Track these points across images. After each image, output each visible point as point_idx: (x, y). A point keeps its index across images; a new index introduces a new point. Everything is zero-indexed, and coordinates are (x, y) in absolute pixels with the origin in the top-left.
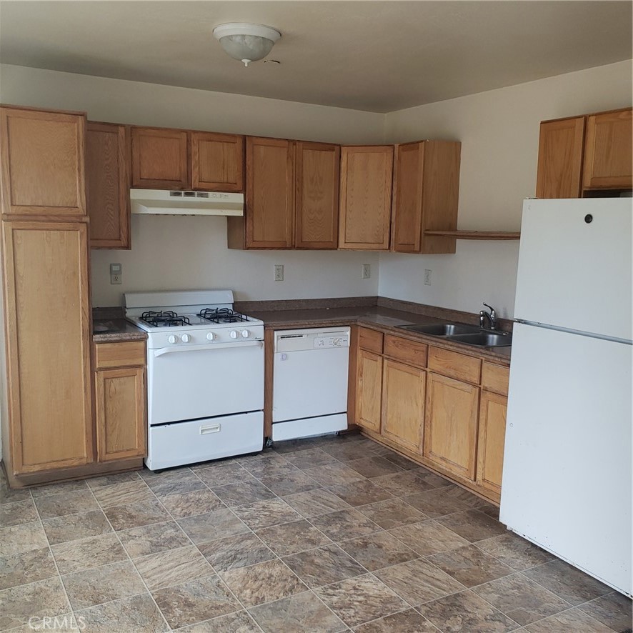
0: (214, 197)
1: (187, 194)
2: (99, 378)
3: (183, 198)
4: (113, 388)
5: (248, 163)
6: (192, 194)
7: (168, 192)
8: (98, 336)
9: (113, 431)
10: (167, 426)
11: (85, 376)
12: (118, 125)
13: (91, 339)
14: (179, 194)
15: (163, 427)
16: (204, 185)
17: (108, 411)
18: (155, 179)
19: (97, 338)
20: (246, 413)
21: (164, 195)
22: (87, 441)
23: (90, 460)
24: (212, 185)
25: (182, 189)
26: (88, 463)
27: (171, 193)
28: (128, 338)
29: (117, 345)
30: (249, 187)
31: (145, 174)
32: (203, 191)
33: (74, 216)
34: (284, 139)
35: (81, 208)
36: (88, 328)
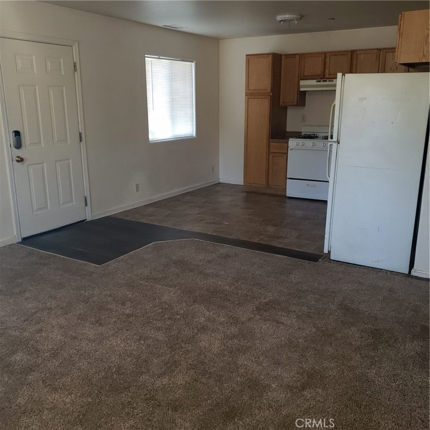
0: (336, 81)
1: (323, 81)
2: (271, 155)
3: (322, 83)
4: (275, 161)
6: (326, 81)
7: (315, 80)
8: (272, 140)
9: (275, 177)
12: (296, 54)
13: (269, 140)
14: (320, 81)
16: (331, 76)
18: (309, 75)
21: (314, 82)
22: (266, 179)
24: (335, 76)
27: (317, 81)
28: (281, 141)
31: (306, 74)
32: (331, 79)
34: (376, 49)
35: (269, 90)
36: (268, 136)
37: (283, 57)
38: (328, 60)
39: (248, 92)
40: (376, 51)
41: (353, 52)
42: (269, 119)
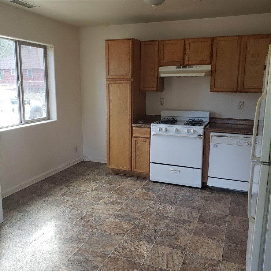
0: (195, 68)
1: (183, 67)
2: (134, 140)
3: (181, 69)
4: (138, 145)
5: (214, 50)
6: (185, 67)
7: (175, 67)
8: (134, 124)
9: (138, 161)
10: (157, 164)
11: (129, 138)
12: (155, 41)
13: (131, 125)
14: (179, 68)
15: (155, 164)
16: (190, 63)
17: (136, 153)
18: (169, 62)
19: (133, 125)
20: (193, 168)
21: (173, 68)
22: (129, 162)
23: (130, 170)
24: (195, 62)
25: (181, 65)
26: (129, 171)
27: (176, 67)
28: (143, 126)
29: (140, 129)
30: (214, 61)
31: (165, 60)
32: (191, 66)
33: (127, 79)
34: (236, 36)
35: (130, 75)
36: (130, 121)
37: (142, 43)
38: (187, 46)
39: (109, 77)
40: (237, 38)
41: (213, 39)
42: (130, 104)
